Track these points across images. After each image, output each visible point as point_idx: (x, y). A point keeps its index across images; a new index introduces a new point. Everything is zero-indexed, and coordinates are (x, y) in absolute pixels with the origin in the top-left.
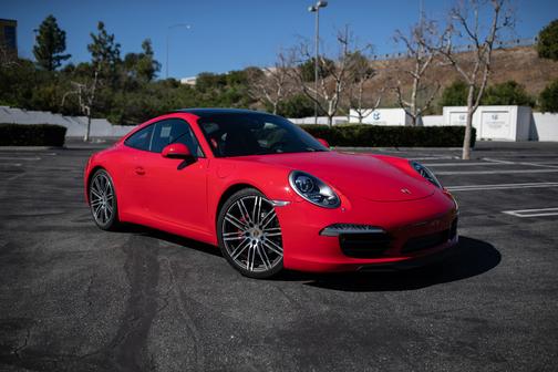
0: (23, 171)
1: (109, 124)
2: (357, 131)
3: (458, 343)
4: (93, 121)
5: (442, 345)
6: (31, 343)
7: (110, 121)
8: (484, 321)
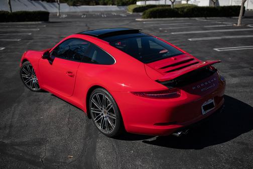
0: (32, 39)
1: (68, 6)
2: (185, 10)
3: (234, 158)
4: (61, 4)
5: (227, 160)
6: (48, 154)
7: (68, 4)
8: (247, 144)
